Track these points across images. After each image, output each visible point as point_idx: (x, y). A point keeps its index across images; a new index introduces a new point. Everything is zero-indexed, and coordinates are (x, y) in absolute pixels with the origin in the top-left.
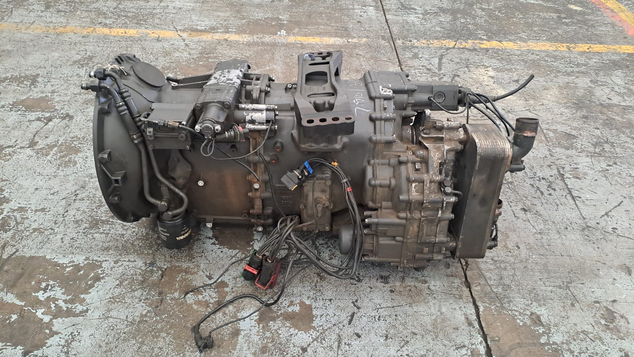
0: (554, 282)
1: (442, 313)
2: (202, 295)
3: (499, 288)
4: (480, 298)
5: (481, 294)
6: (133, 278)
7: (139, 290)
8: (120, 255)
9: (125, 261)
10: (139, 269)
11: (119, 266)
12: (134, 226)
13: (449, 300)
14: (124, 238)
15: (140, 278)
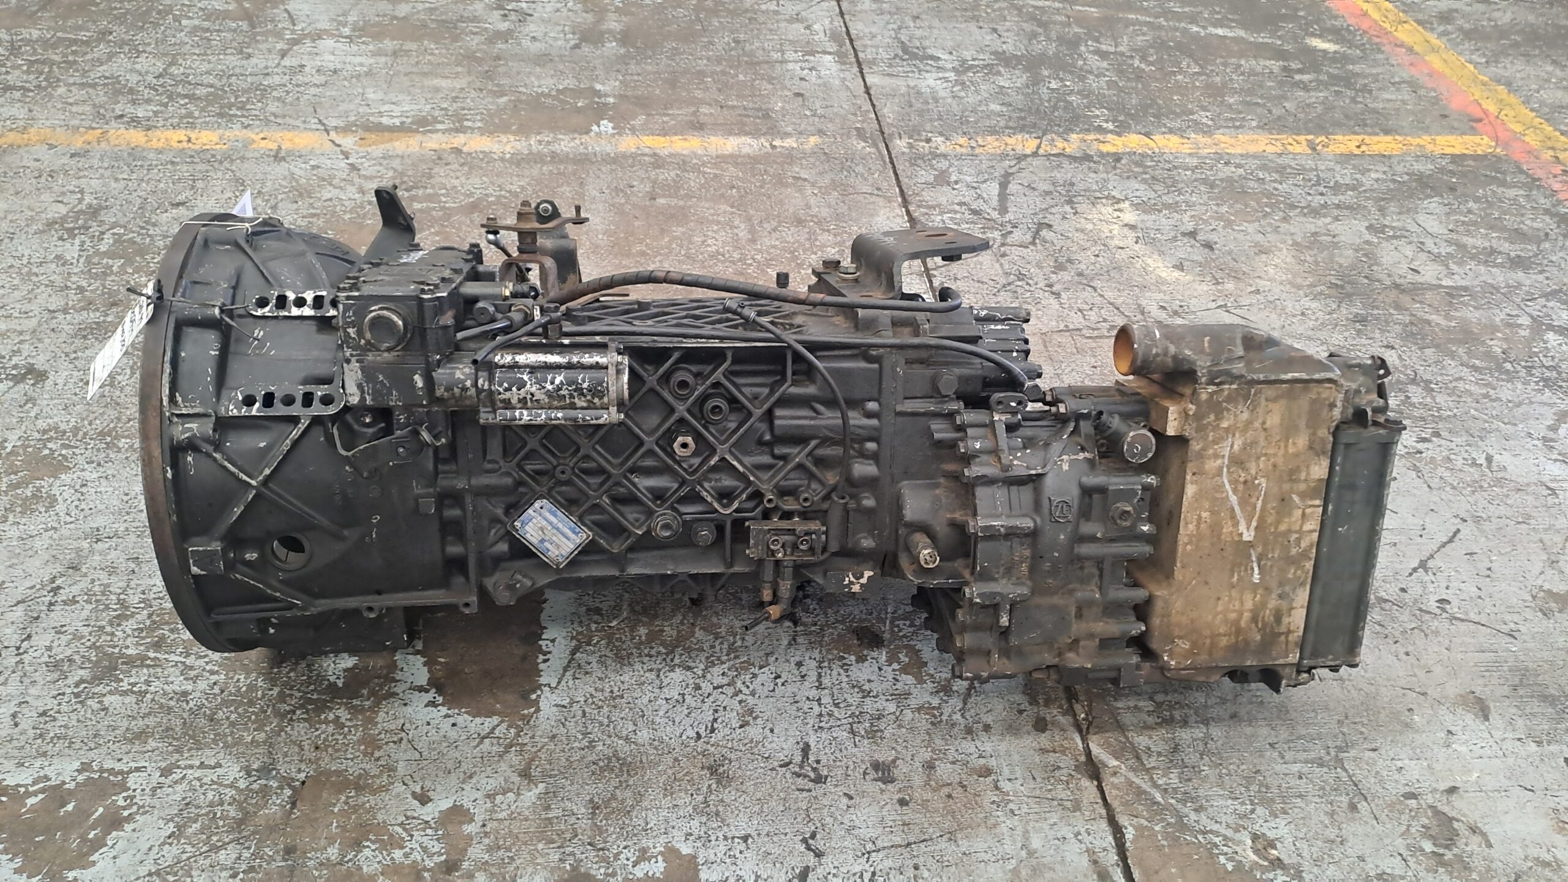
0: (1305, 751)
1: (1031, 853)
2: (402, 848)
3: (1172, 776)
4: (1126, 804)
5: (1128, 794)
6: (215, 814)
7: (230, 847)
8: (179, 750)
9: (191, 767)
10: (231, 786)
11: (176, 782)
12: (216, 668)
13: (1048, 815)
14: (188, 703)
15: (232, 814)
